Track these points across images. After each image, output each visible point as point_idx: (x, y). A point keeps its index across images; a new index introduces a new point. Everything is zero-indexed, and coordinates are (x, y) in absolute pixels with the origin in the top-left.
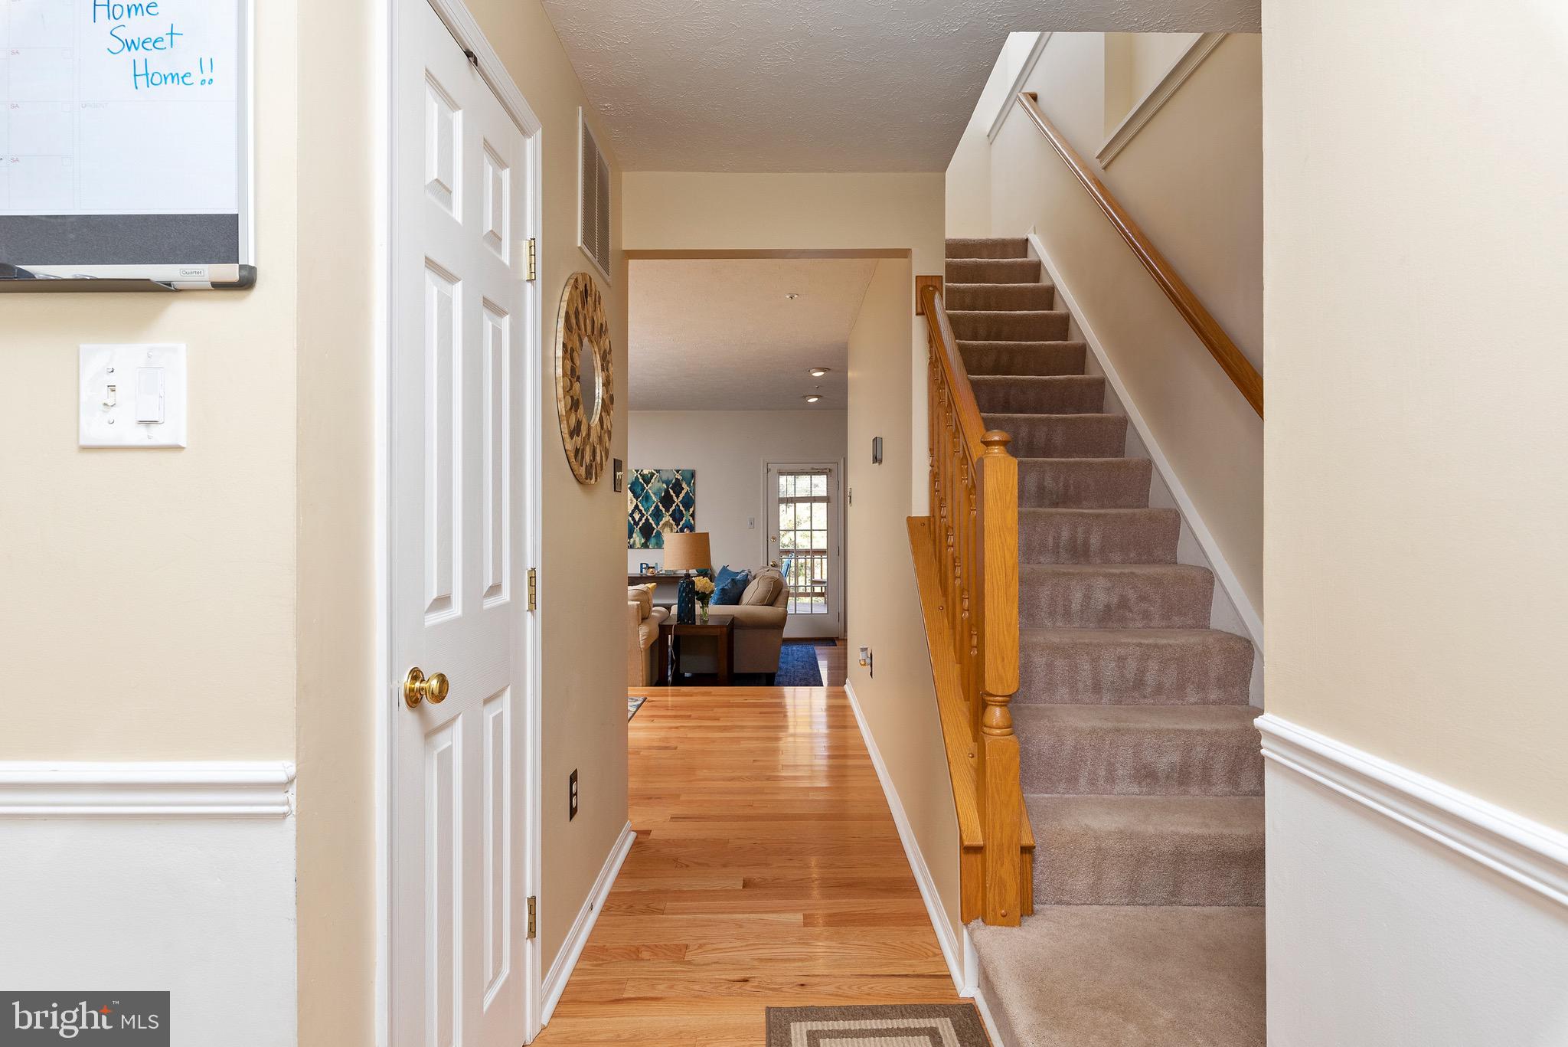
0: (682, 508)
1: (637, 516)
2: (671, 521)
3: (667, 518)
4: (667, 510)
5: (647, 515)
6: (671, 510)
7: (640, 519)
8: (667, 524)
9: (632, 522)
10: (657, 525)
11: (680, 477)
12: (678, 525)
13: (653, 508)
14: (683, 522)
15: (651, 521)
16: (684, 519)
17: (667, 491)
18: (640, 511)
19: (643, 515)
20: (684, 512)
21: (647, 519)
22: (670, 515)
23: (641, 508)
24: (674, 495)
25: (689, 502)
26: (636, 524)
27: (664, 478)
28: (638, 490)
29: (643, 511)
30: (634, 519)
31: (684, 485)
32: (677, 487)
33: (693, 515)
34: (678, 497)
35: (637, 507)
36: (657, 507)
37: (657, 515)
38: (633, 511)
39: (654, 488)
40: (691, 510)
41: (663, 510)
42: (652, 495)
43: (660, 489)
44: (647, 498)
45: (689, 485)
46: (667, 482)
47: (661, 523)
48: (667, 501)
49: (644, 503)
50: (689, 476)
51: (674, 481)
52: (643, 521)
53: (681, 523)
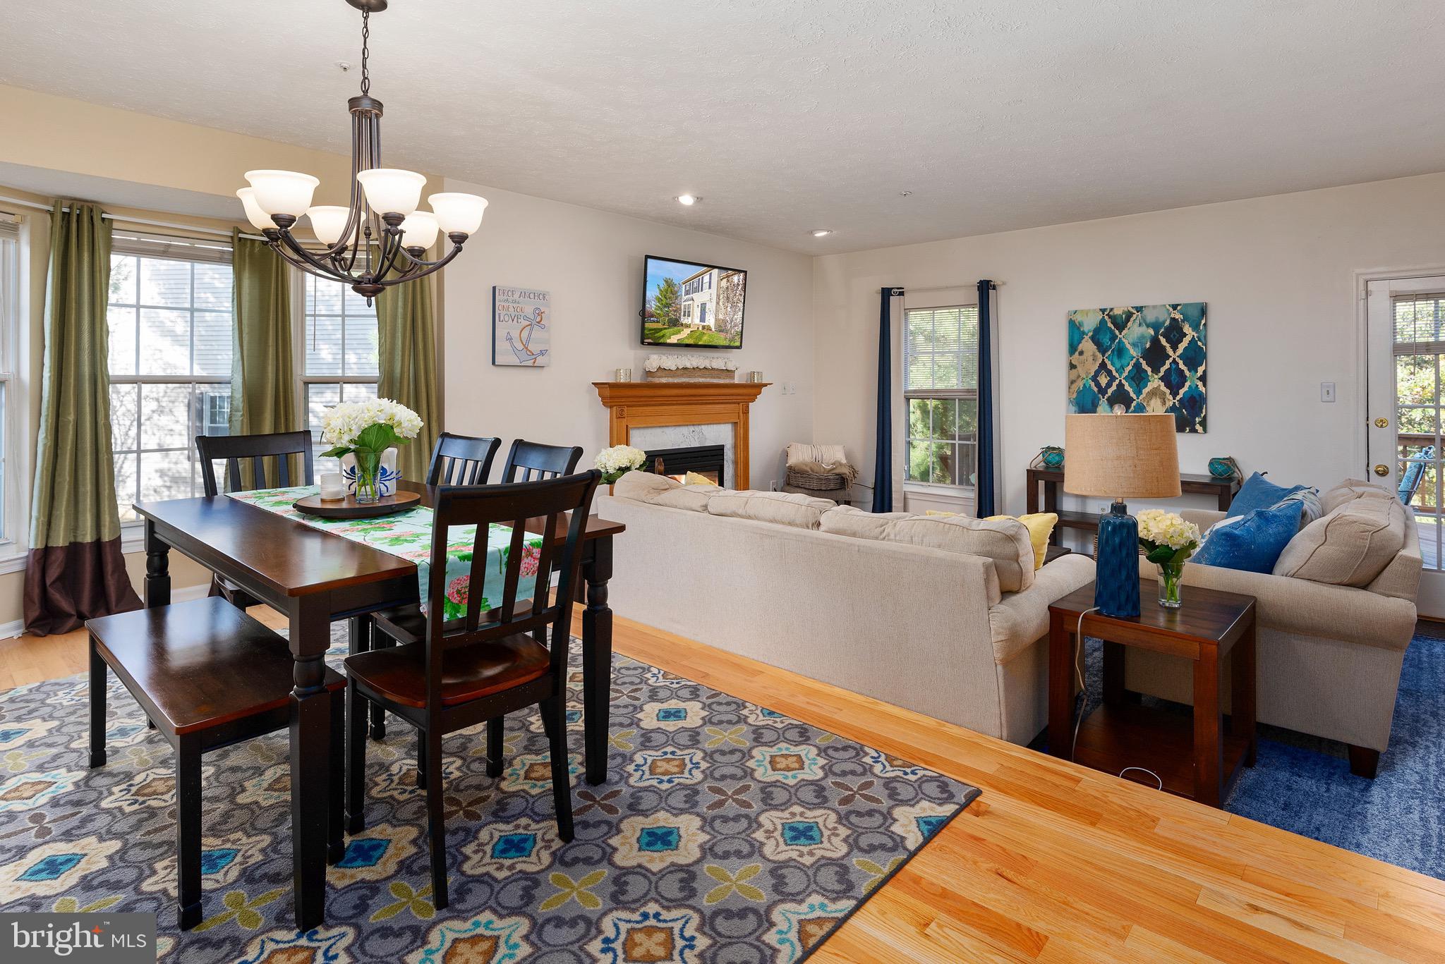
0: (1182, 366)
1: (1103, 380)
2: (1163, 388)
3: (1155, 382)
4: (1155, 370)
5: (1122, 378)
6: (1163, 370)
7: (1109, 385)
8: (1154, 393)
9: (1096, 389)
10: (1139, 393)
11: (1178, 316)
12: (1175, 394)
13: (1130, 367)
14: (1185, 389)
15: (1127, 387)
16: (1187, 384)
17: (1155, 341)
18: (1109, 373)
19: (1113, 378)
20: (1187, 373)
21: (1120, 385)
22: (1162, 379)
23: (1110, 366)
24: (1168, 345)
25: (1196, 357)
26: (1103, 391)
27: (1151, 317)
28: (1106, 340)
29: (1114, 373)
30: (1098, 384)
31: (1187, 329)
32: (1174, 332)
33: (1203, 378)
34: (1175, 348)
35: (1103, 366)
36: (1137, 366)
37: (1138, 378)
38: (1097, 373)
39: (1135, 334)
40: (1201, 370)
41: (1149, 370)
42: (1128, 346)
43: (1143, 337)
44: (1120, 352)
45: (1196, 327)
46: (1156, 326)
47: (1145, 391)
48: (1155, 355)
49: (1115, 359)
50: (1195, 313)
51: (1167, 323)
52: (1114, 387)
53: (1182, 392)
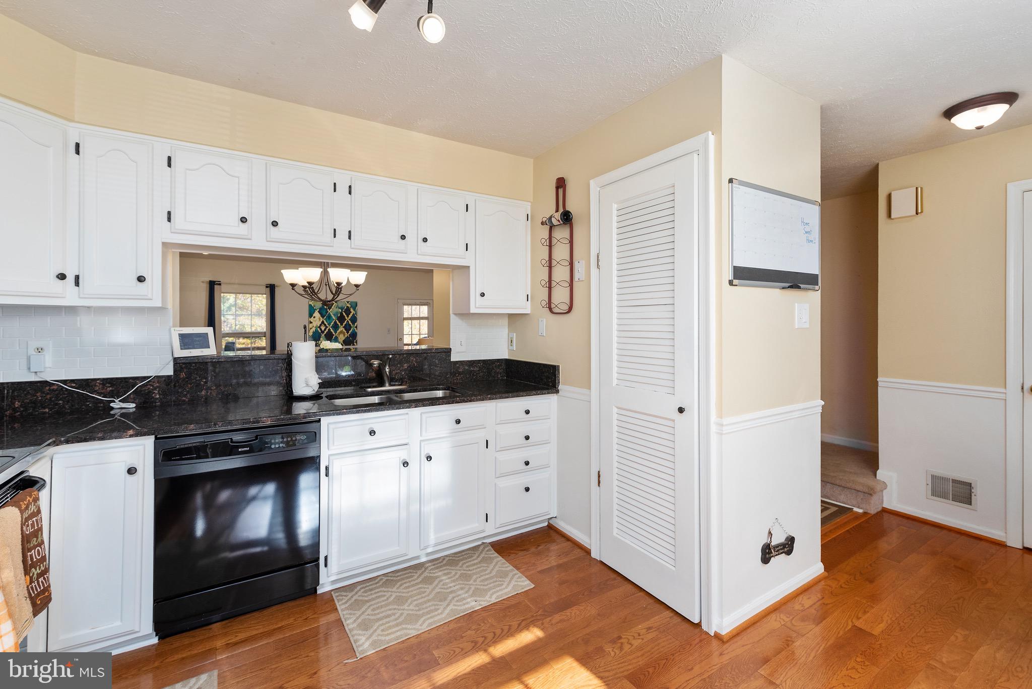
0: (350, 323)
1: (323, 328)
2: (344, 330)
3: (341, 329)
4: (342, 324)
5: (329, 327)
6: (344, 324)
7: (325, 330)
8: (341, 332)
9: (320, 331)
10: (336, 332)
11: (349, 306)
12: (348, 333)
13: (333, 323)
14: (351, 331)
15: (332, 330)
16: (352, 329)
17: (341, 314)
18: (325, 325)
19: (327, 327)
20: (352, 325)
21: (329, 330)
22: (344, 327)
23: (325, 323)
24: (346, 316)
25: (354, 320)
26: (323, 332)
27: (340, 305)
28: (324, 313)
29: (327, 325)
30: (321, 329)
31: (352, 310)
32: (348, 311)
33: (356, 327)
34: (348, 317)
35: (323, 322)
36: (335, 322)
37: (336, 327)
38: (321, 325)
39: (333, 311)
40: (356, 324)
41: (339, 324)
42: (332, 315)
43: (337, 313)
44: (329, 317)
45: (354, 310)
46: (342, 308)
47: (338, 332)
48: (341, 319)
49: (327, 320)
50: (354, 305)
51: (346, 308)
52: (327, 330)
53: (350, 332)
